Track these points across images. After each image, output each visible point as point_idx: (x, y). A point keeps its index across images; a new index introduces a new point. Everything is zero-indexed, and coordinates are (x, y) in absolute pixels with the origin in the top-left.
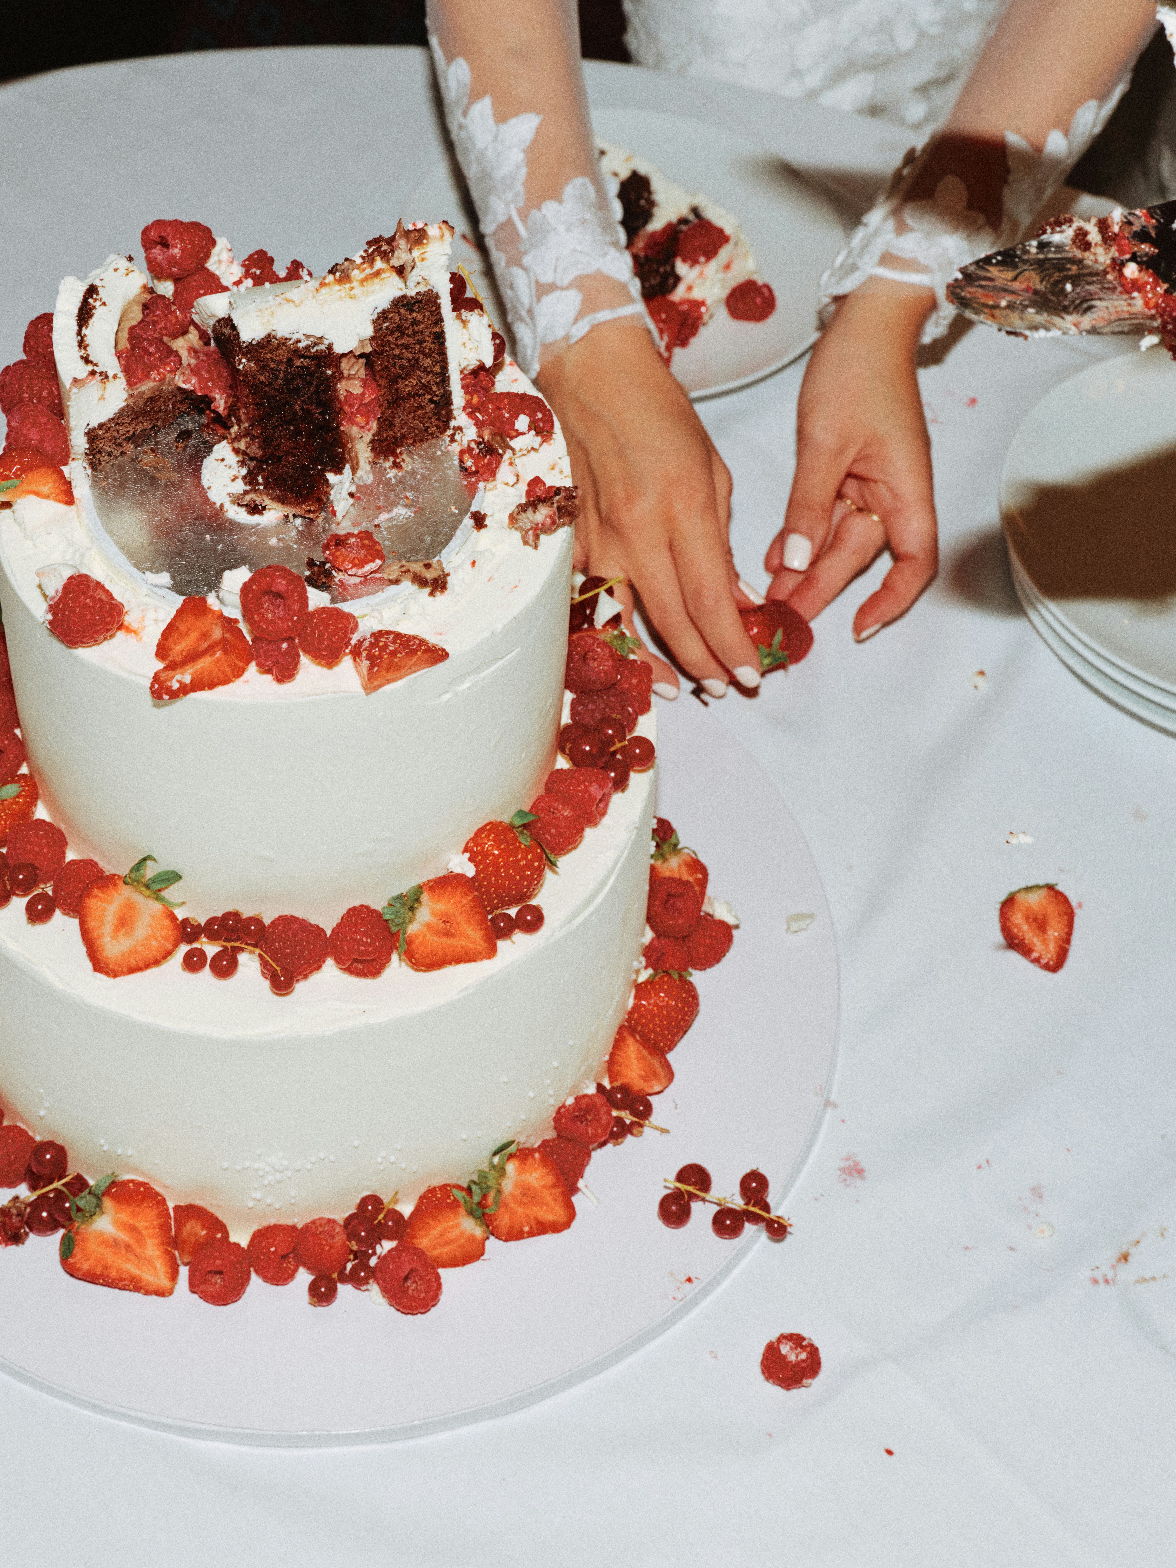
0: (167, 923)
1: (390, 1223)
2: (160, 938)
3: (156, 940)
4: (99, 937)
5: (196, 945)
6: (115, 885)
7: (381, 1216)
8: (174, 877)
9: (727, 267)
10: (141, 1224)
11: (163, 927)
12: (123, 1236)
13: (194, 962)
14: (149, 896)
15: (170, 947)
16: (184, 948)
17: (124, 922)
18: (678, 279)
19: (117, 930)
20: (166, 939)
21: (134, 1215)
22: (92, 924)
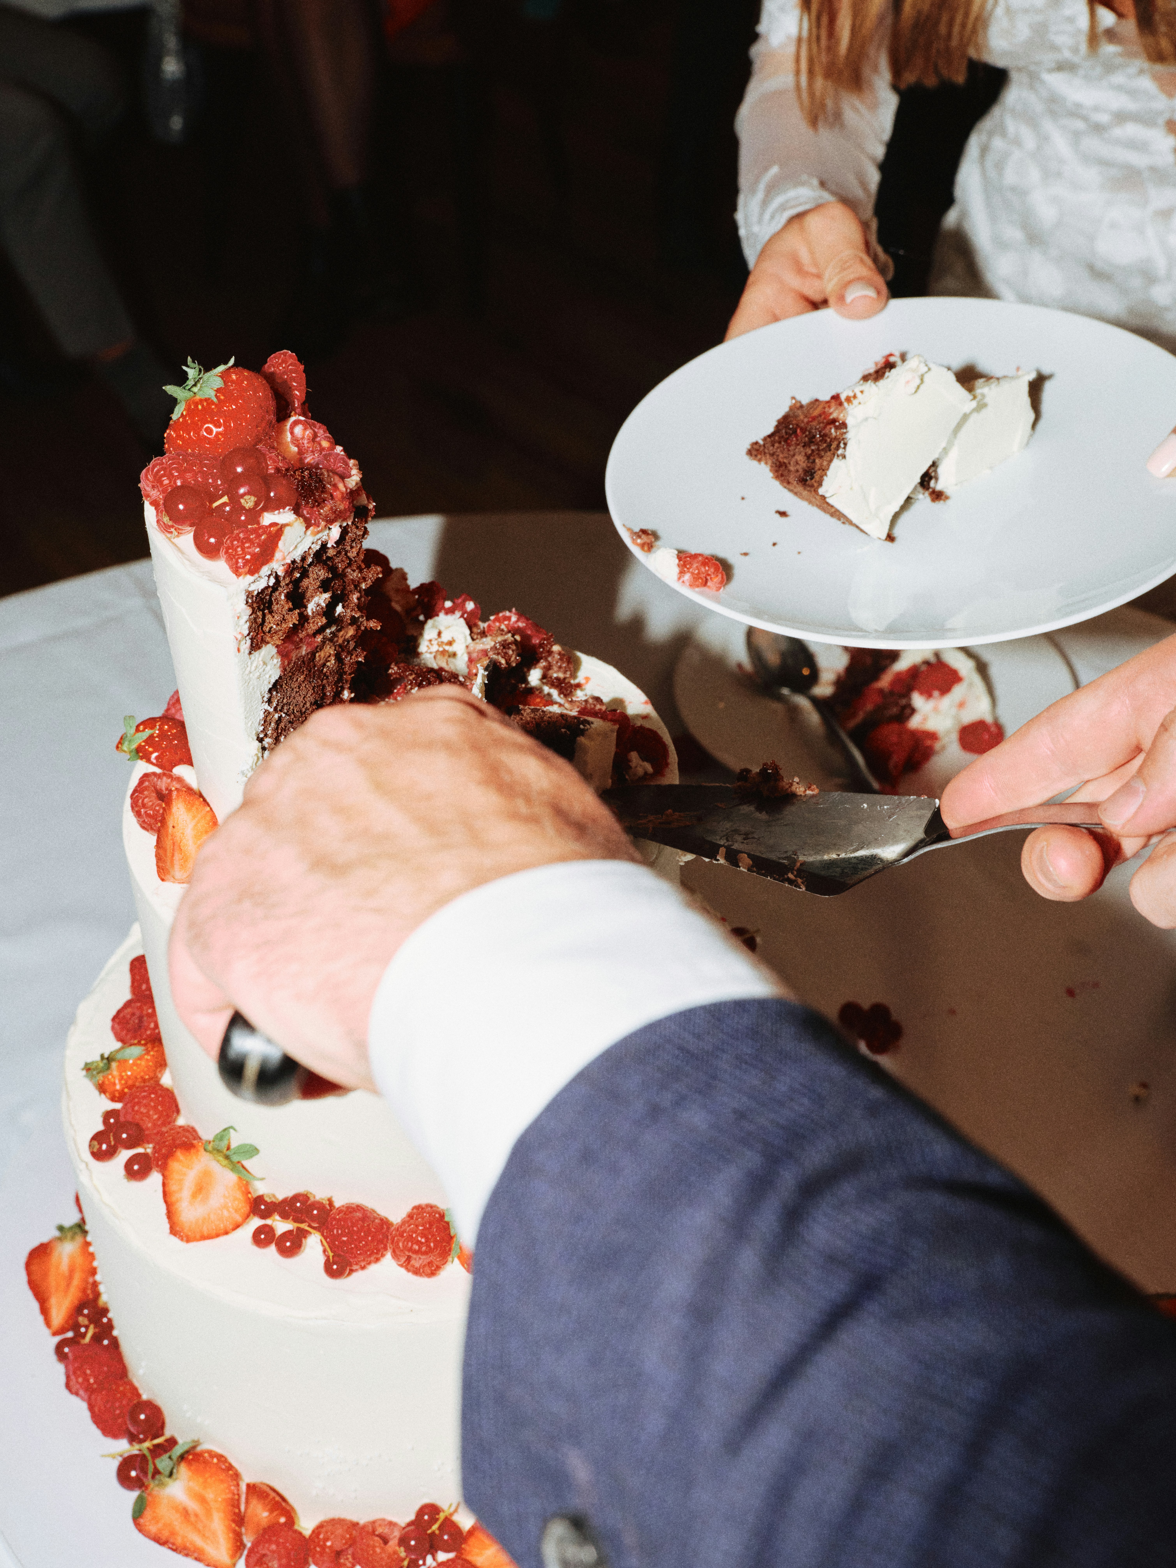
0: (239, 1195)
1: (446, 1537)
2: (231, 1210)
3: (228, 1210)
4: (177, 1201)
5: (268, 1222)
6: (198, 1151)
7: (435, 1527)
8: (252, 1151)
9: (961, 705)
10: (210, 1495)
11: (235, 1199)
12: (193, 1506)
13: (263, 1237)
14: (225, 1166)
15: (239, 1219)
16: (256, 1222)
17: (201, 1189)
18: (913, 711)
19: (194, 1195)
20: (236, 1211)
21: (205, 1484)
22: (173, 1187)
